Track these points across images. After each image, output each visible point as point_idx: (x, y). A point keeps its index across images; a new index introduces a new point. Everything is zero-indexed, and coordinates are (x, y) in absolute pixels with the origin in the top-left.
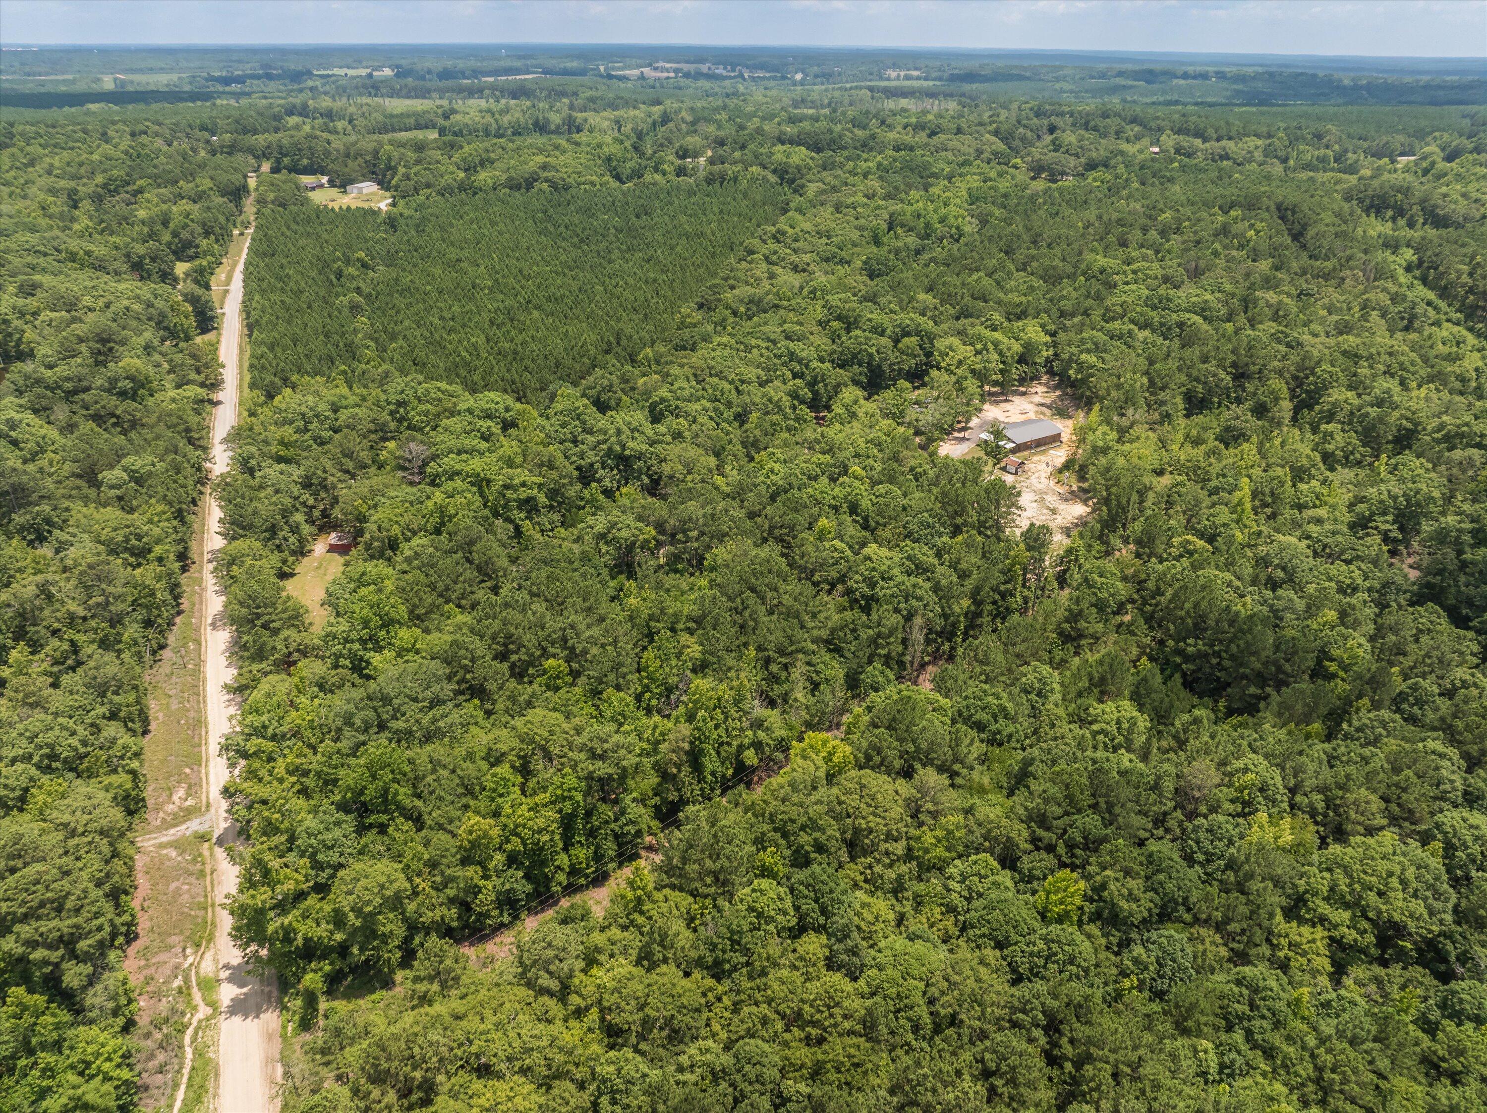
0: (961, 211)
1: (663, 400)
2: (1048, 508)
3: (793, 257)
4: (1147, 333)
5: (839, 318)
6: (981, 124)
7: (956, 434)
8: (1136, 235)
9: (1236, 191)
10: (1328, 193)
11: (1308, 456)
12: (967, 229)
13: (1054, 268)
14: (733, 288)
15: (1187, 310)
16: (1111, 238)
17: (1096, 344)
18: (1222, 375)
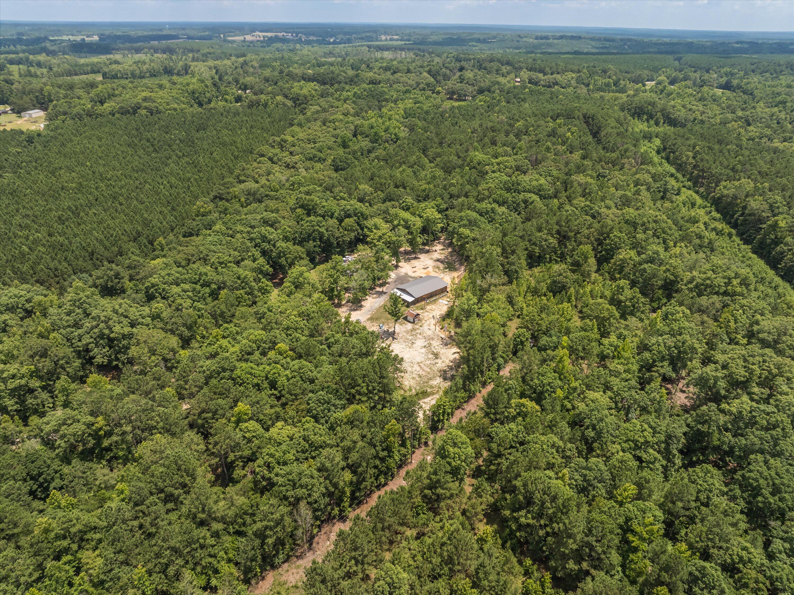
0: (398, 124)
1: (153, 286)
2: (433, 353)
3: (288, 159)
4: (503, 209)
5: (302, 207)
6: (421, 67)
7: (378, 289)
8: (501, 137)
9: (560, 107)
10: (611, 107)
11: (608, 309)
12: (402, 135)
13: (450, 162)
14: (241, 182)
15: (530, 191)
16: (486, 140)
17: (470, 221)
18: (551, 240)
